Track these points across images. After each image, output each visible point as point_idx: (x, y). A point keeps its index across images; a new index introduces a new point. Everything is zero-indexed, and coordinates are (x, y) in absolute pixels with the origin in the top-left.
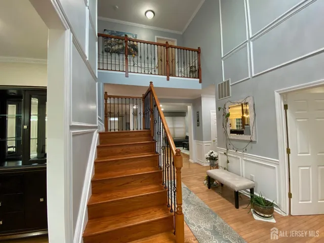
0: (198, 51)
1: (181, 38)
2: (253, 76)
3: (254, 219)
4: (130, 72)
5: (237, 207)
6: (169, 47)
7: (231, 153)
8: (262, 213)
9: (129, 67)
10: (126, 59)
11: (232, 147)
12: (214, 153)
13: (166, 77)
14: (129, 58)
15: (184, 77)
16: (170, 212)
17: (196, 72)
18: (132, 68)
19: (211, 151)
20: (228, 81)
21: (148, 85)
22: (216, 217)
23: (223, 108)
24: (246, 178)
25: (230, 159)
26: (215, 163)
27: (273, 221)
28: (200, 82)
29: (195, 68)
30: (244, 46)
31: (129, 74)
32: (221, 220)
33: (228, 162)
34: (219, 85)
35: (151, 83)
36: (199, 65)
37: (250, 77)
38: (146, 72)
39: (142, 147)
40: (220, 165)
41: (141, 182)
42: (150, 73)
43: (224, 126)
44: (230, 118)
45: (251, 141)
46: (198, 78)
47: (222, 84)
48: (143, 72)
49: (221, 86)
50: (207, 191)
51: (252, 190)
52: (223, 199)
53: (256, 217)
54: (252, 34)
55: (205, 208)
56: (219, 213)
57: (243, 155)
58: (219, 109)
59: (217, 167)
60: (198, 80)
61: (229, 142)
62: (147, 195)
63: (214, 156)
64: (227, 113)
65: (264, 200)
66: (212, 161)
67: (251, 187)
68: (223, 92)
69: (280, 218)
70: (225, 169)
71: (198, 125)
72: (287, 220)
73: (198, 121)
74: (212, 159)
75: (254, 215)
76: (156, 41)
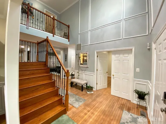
0: (69, 26)
1: (59, 16)
2: (89, 44)
3: (87, 93)
4: (30, 26)
5: (82, 91)
6: (55, 20)
7: (80, 72)
8: (90, 91)
9: (29, 23)
10: (28, 17)
11: (80, 69)
12: (73, 73)
13: (52, 35)
14: (29, 17)
15: (62, 37)
16: (61, 97)
17: (67, 36)
18: (31, 24)
19: (72, 72)
20: (81, 44)
21: (46, 38)
22: (76, 96)
23: (78, 54)
24: (85, 80)
25: (80, 74)
26: (74, 77)
27: (93, 92)
28: (69, 41)
29: (67, 34)
30: (87, 32)
31: (29, 27)
32: (78, 96)
33: (79, 76)
34: (77, 45)
35: (47, 37)
36: (68, 33)
37: (88, 44)
38: (41, 29)
39: (42, 71)
40: (75, 77)
41: (45, 87)
42: (43, 30)
43: (78, 62)
44: (80, 58)
45: (87, 67)
46: (68, 39)
47: (78, 44)
48: (39, 28)
49: (78, 45)
50: (70, 88)
51: (87, 84)
52: (77, 90)
53: (88, 93)
54: (90, 29)
55: (72, 94)
56: (76, 94)
57: (84, 73)
58: (77, 54)
59: (74, 78)
60: (68, 40)
61: (79, 68)
62: (50, 92)
63: (73, 74)
64: (80, 56)
65: (90, 86)
66: (72, 76)
67: (86, 83)
68: (78, 48)
69: (94, 91)
70: (77, 78)
71: (66, 61)
72: (96, 91)
73: (66, 59)
74: (72, 75)
75: (87, 92)
76: (45, 12)
